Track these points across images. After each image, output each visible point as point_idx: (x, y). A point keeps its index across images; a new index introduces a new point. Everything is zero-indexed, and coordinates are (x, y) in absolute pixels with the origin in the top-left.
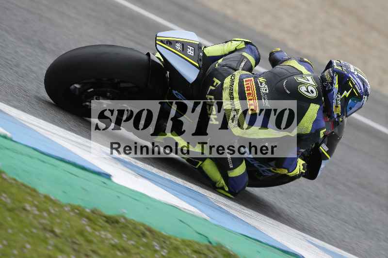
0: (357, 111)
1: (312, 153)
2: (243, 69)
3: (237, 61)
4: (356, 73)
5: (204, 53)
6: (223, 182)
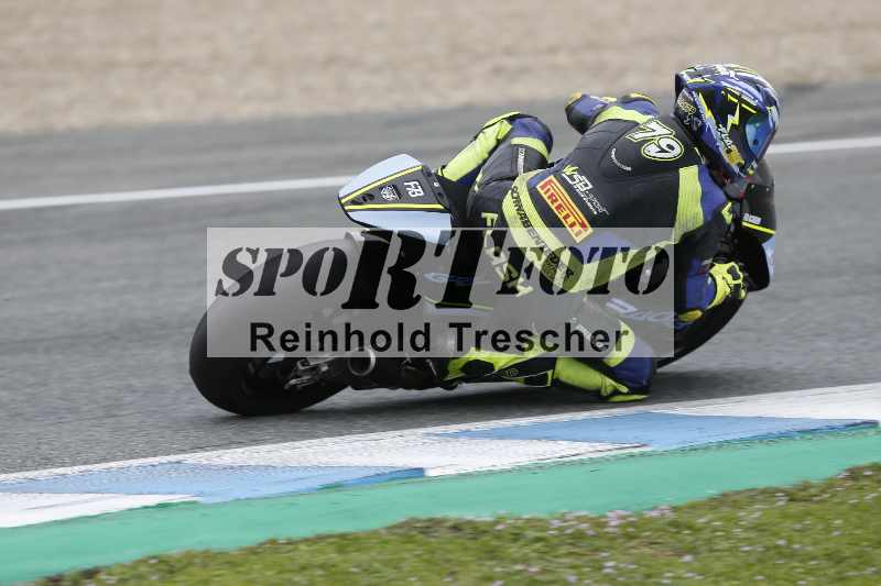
3: (506, 161)
6: (609, 381)
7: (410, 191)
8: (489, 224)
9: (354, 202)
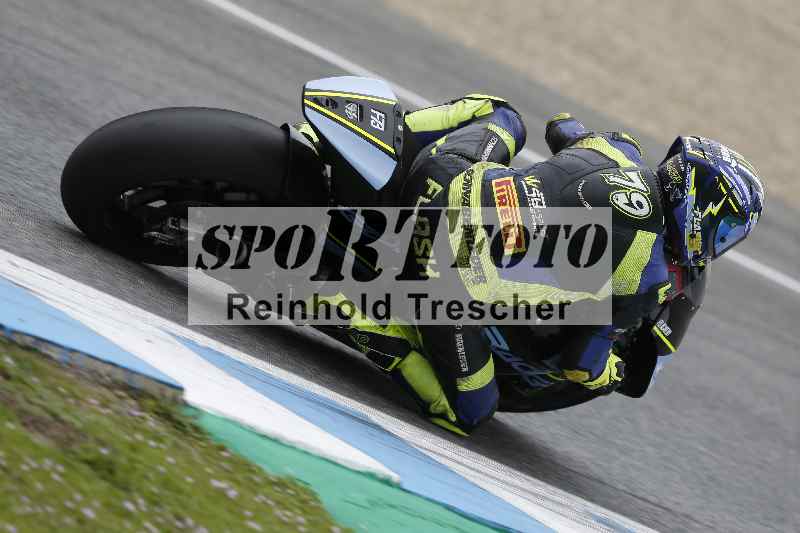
0: (737, 246)
1: (635, 339)
2: (490, 160)
3: (476, 141)
4: (734, 164)
5: (405, 126)
6: (444, 402)
7: (374, 120)
8: (430, 192)
9: (316, 100)
